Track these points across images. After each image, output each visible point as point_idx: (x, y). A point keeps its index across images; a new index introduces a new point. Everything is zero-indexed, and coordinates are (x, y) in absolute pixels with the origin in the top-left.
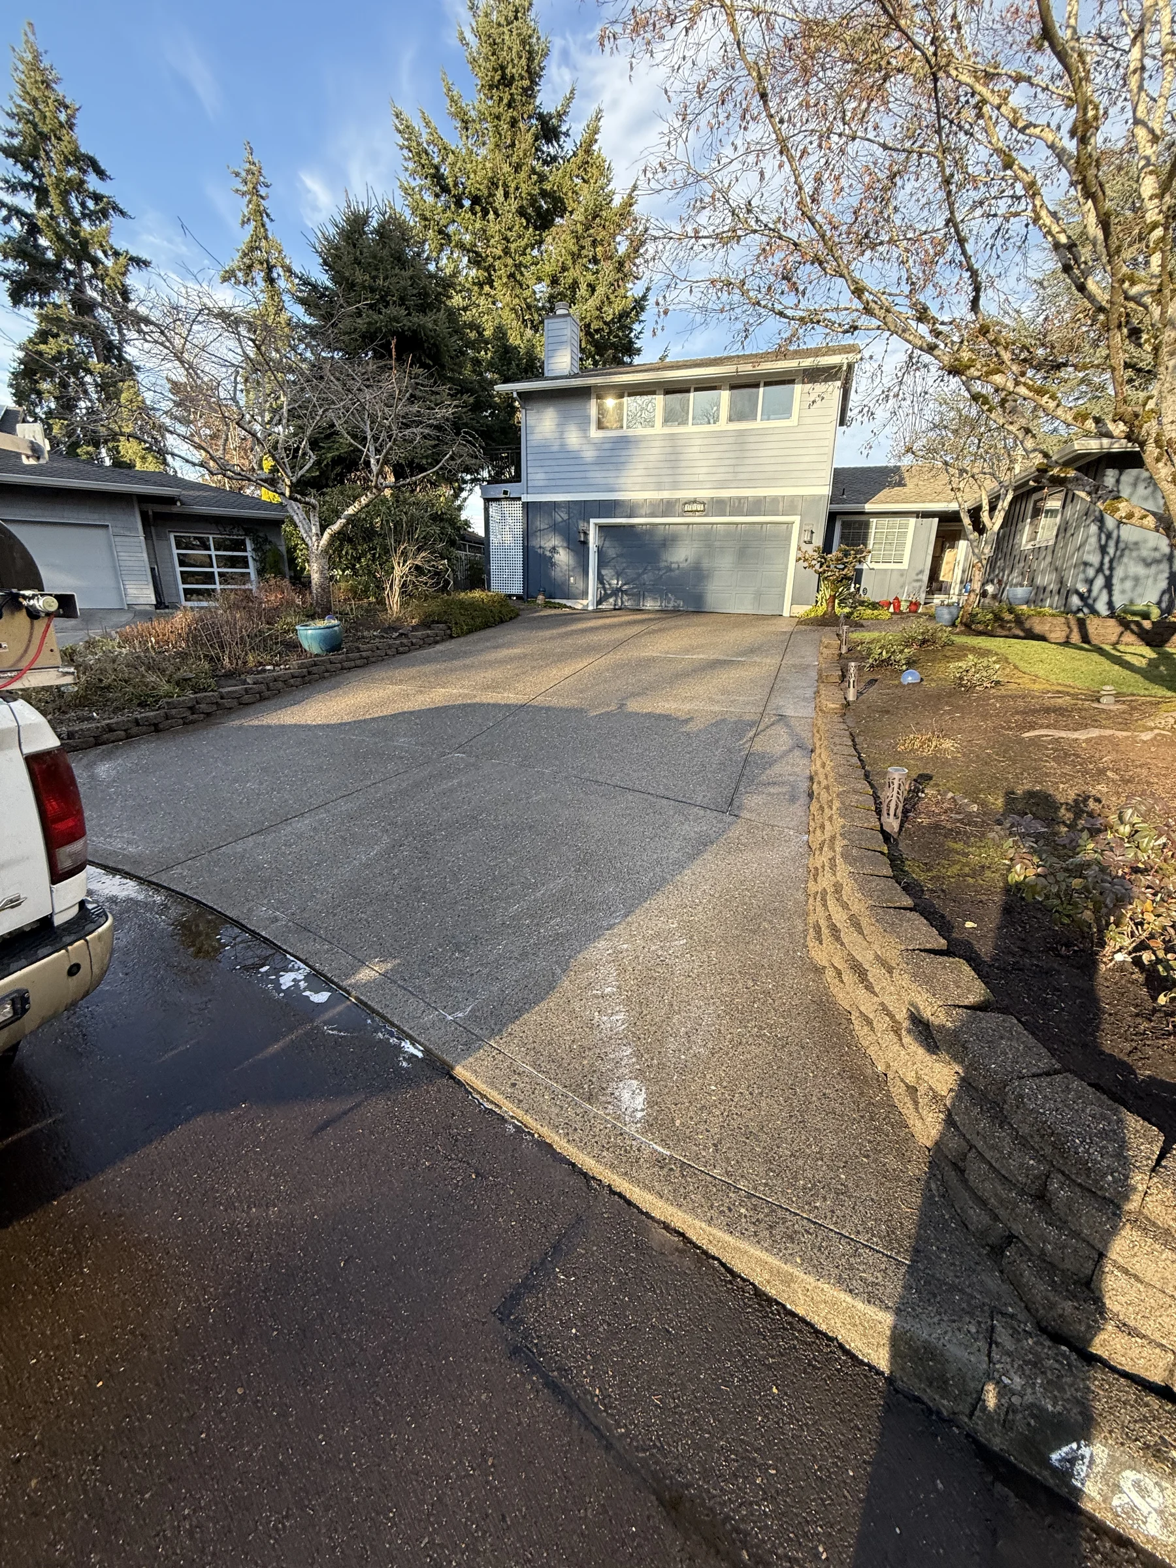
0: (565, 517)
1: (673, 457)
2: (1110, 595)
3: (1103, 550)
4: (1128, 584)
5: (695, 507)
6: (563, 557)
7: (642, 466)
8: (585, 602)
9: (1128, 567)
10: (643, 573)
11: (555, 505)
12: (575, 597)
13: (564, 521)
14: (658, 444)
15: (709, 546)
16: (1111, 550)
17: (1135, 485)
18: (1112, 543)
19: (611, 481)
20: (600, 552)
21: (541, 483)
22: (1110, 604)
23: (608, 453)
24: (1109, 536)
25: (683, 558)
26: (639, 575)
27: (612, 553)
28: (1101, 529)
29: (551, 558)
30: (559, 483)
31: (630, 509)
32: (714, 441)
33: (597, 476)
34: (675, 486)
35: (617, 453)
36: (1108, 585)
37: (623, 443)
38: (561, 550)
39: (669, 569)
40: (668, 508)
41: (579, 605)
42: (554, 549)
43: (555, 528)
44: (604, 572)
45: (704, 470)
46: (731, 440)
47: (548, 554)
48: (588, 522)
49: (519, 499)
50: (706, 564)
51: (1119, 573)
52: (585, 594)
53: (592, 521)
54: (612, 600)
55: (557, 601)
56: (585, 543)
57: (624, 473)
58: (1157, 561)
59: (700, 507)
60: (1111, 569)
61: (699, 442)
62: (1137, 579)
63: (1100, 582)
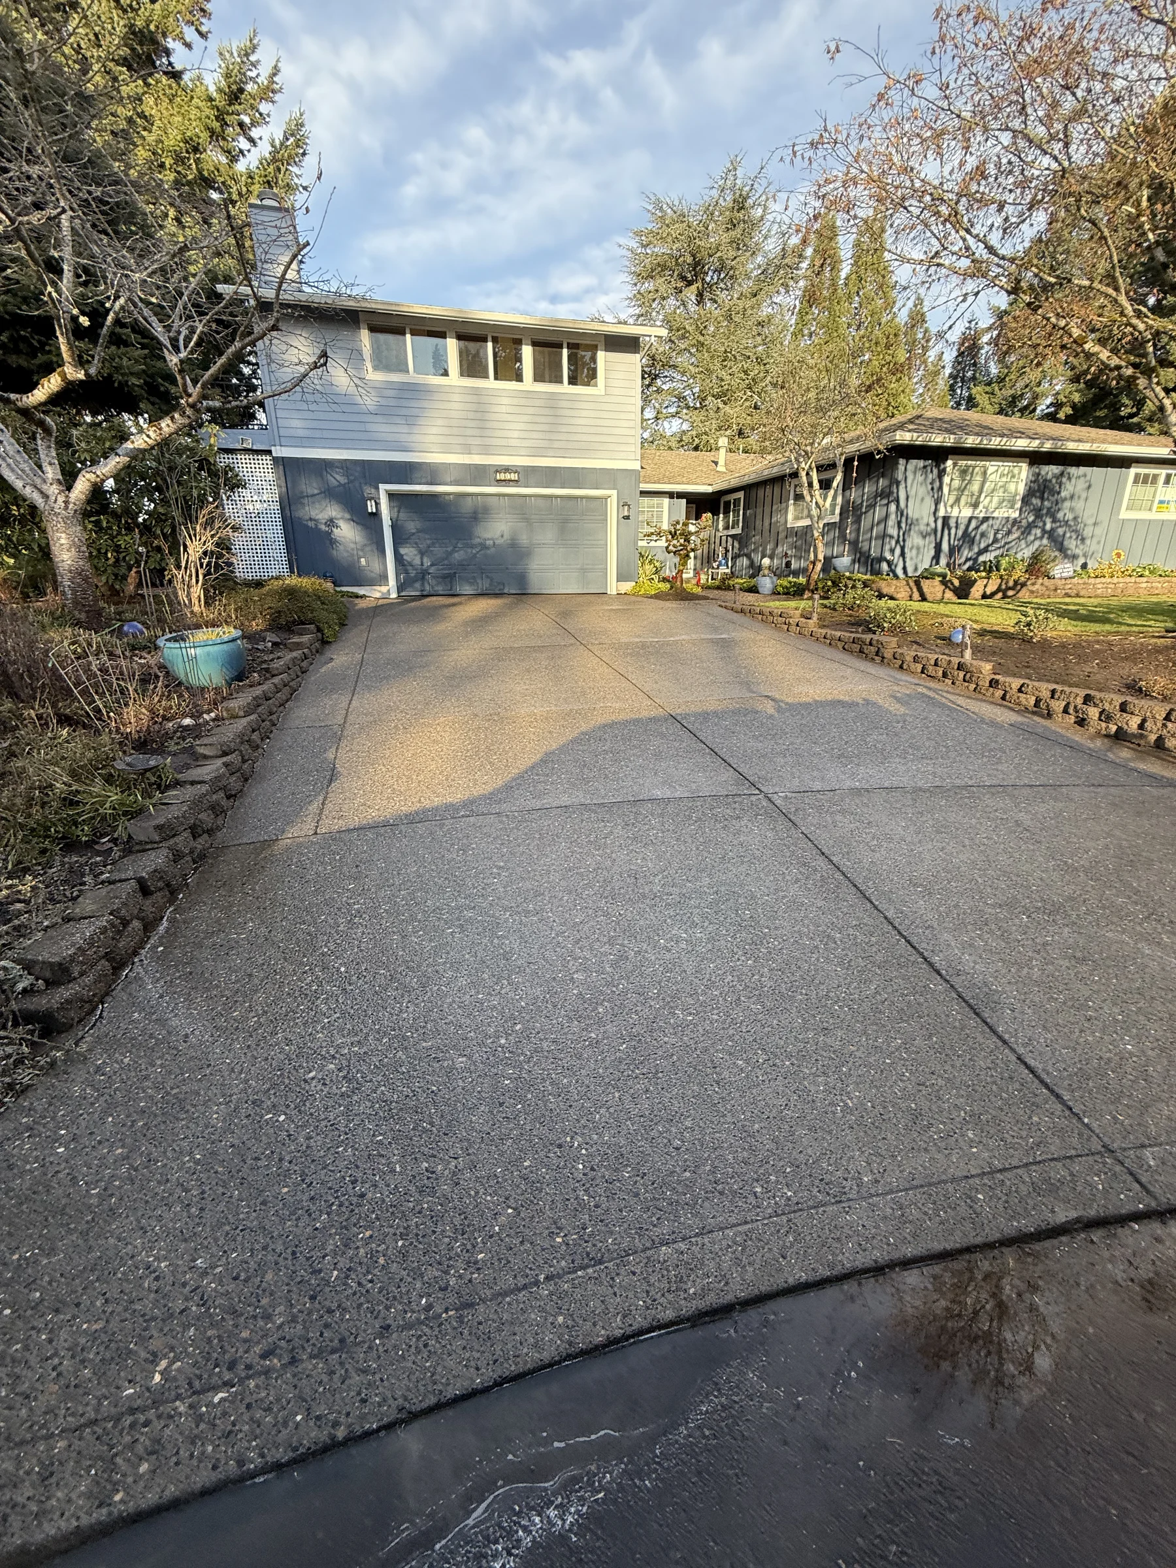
0: (343, 480)
1: (479, 415)
2: (904, 562)
3: (899, 527)
4: (914, 552)
5: (508, 476)
6: (347, 532)
7: (440, 422)
8: (384, 589)
9: (914, 540)
10: (453, 551)
11: (325, 466)
12: (371, 583)
13: (340, 485)
14: (456, 397)
15: (527, 520)
16: (903, 525)
17: (915, 473)
18: (904, 519)
19: (403, 438)
20: (394, 527)
21: (301, 433)
22: (905, 569)
23: (392, 402)
24: (902, 515)
25: (498, 533)
26: (451, 553)
27: (411, 526)
28: (898, 506)
29: (329, 534)
30: (326, 434)
31: (432, 473)
32: (523, 402)
33: (382, 429)
34: (486, 450)
35: (405, 403)
36: (903, 554)
37: (412, 392)
38: (341, 523)
39: (484, 546)
40: (478, 474)
41: (375, 593)
42: (331, 522)
43: (330, 494)
44: (402, 551)
45: (516, 434)
46: (538, 403)
47: (323, 527)
48: (377, 488)
49: (269, 452)
50: (524, 539)
51: (908, 544)
52: (384, 578)
53: (382, 487)
54: (418, 585)
55: (344, 589)
56: (376, 515)
57: (416, 430)
58: (928, 534)
59: (514, 476)
60: (904, 540)
61: (505, 401)
62: (918, 549)
63: (898, 551)
